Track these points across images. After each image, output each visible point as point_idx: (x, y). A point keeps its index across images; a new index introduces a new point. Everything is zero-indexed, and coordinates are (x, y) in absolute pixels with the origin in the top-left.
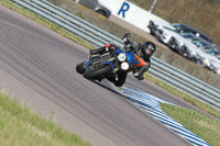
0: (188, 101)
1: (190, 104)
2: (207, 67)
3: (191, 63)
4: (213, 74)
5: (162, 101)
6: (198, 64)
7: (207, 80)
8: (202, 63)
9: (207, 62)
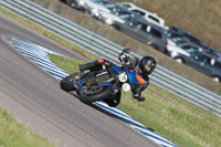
0: (76, 51)
1: (79, 55)
2: (95, 17)
3: (80, 13)
4: (101, 24)
5: (51, 52)
6: (86, 14)
7: (96, 30)
8: (90, 13)
9: (95, 12)
